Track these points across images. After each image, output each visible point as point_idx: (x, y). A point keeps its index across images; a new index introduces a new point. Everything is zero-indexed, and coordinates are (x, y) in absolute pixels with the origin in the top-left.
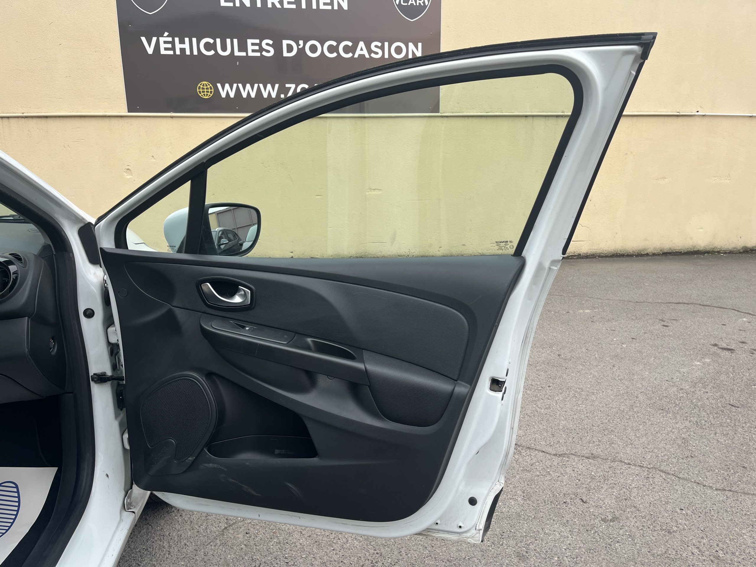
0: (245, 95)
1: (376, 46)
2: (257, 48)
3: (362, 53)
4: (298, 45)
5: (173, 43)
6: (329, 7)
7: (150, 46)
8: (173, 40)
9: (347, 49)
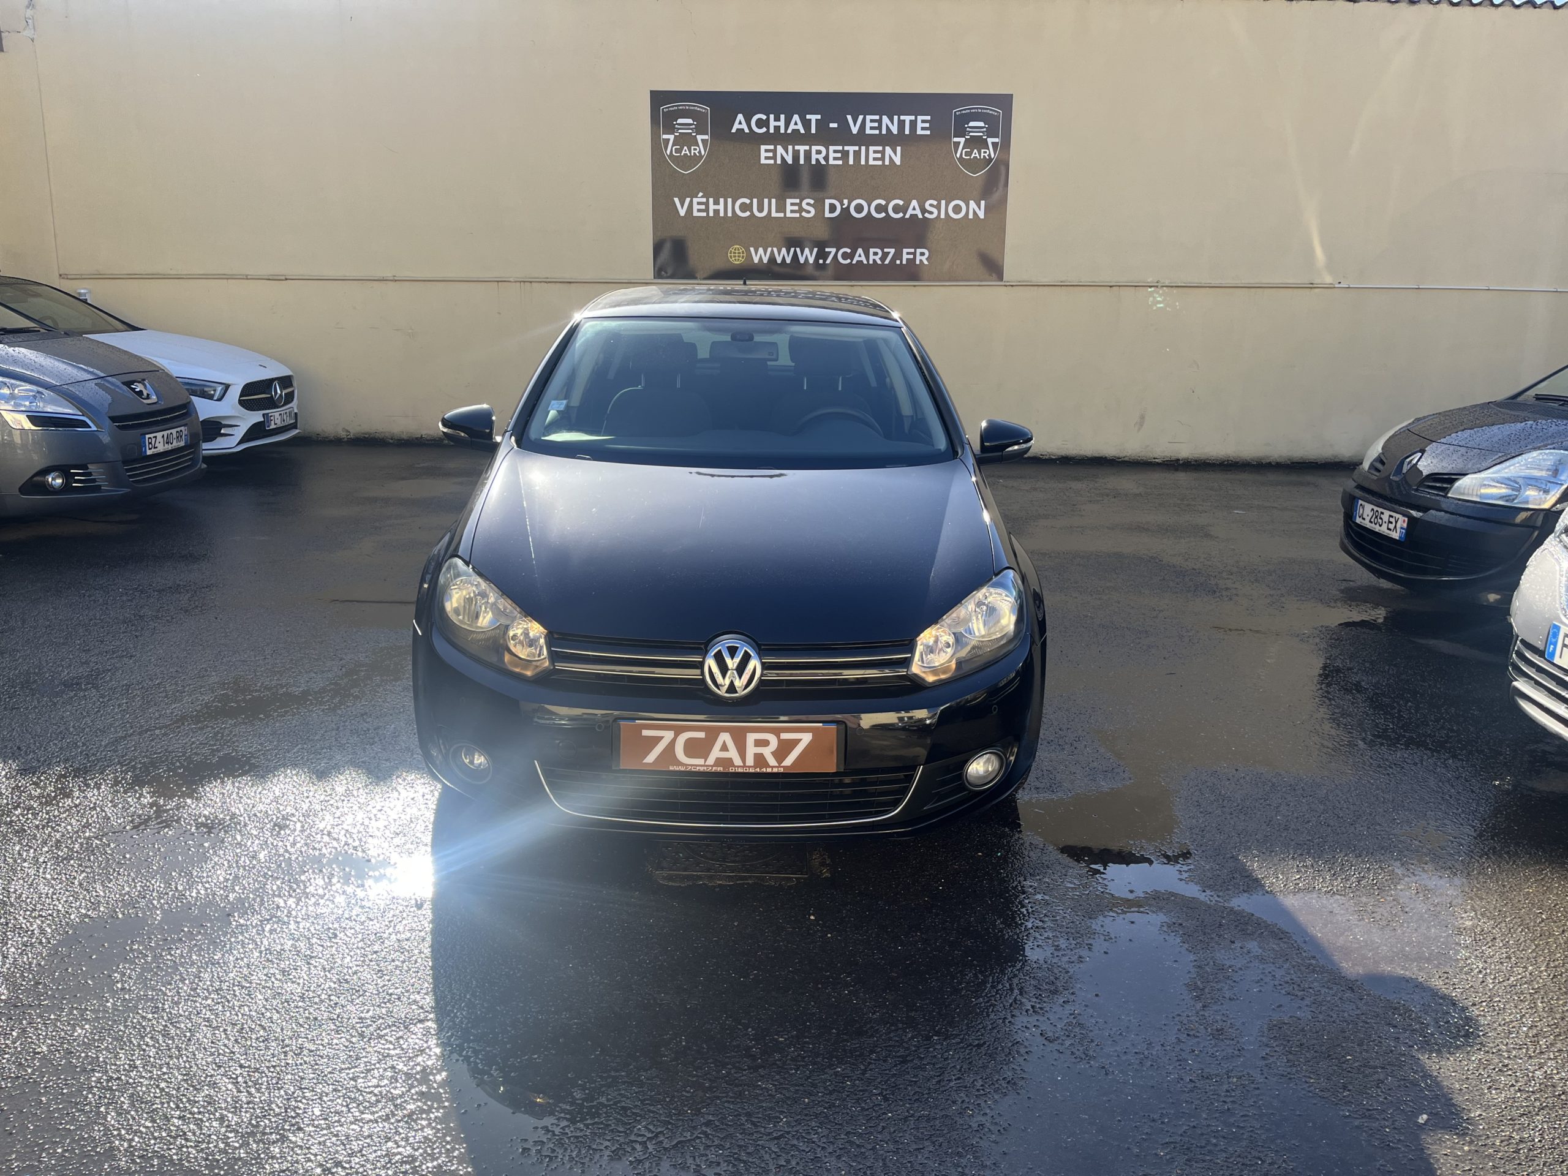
0: (779, 260)
1: (931, 205)
2: (796, 208)
3: (914, 212)
4: (842, 204)
5: (707, 204)
6: (880, 163)
7: (682, 207)
8: (708, 201)
9: (896, 209)
